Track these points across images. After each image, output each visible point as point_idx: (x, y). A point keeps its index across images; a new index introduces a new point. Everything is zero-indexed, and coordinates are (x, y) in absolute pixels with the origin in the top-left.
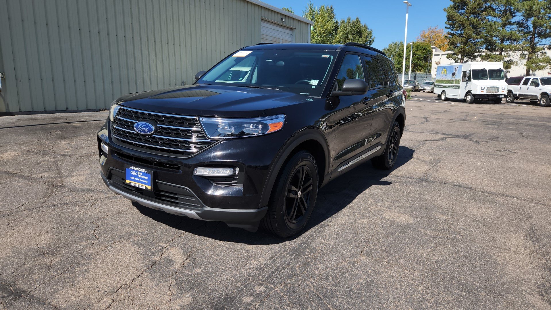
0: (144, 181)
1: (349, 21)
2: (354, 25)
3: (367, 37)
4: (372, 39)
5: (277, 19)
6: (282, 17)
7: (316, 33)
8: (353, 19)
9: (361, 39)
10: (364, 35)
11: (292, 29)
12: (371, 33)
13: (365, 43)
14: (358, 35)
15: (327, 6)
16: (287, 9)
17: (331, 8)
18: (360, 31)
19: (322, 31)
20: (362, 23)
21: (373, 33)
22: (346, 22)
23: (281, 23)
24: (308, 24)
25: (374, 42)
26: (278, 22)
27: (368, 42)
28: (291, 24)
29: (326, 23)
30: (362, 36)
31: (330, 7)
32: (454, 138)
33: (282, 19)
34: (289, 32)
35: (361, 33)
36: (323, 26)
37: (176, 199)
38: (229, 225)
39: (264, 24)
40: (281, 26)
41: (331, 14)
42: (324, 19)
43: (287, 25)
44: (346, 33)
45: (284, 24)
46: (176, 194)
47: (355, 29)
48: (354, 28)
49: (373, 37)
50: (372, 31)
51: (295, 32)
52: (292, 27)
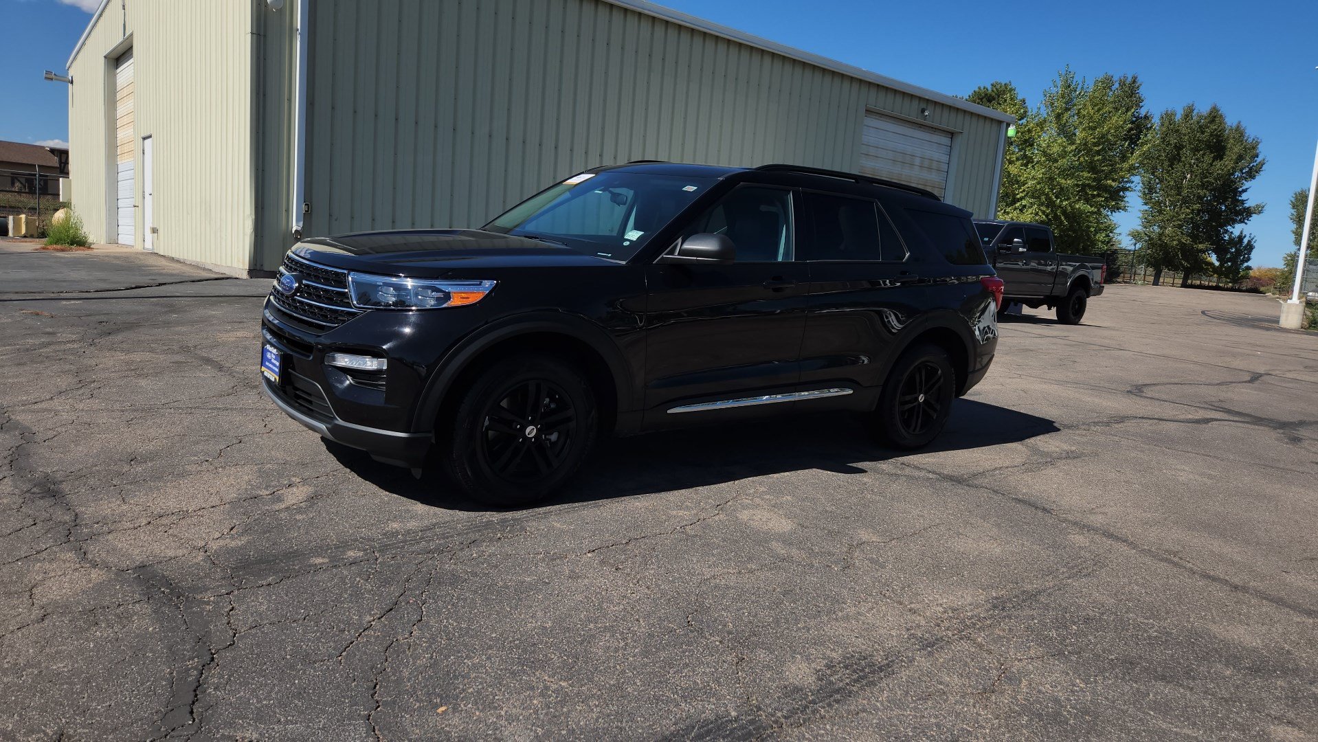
0: (274, 368)
1: (1188, 115)
2: (1200, 127)
3: (1240, 158)
4: (1255, 164)
5: (910, 110)
6: (923, 105)
7: (1073, 143)
8: (1203, 109)
9: (1218, 164)
10: (1233, 150)
11: (952, 135)
12: (1254, 148)
13: (1233, 174)
14: (1212, 152)
15: (1122, 78)
16: (1003, 84)
17: (1134, 82)
18: (1219, 142)
19: (1091, 140)
20: (1230, 121)
21: (1261, 148)
22: (1178, 117)
23: (920, 120)
24: (1000, 122)
25: (1261, 173)
26: (913, 118)
27: (1244, 171)
28: (948, 121)
29: (1104, 119)
30: (1224, 154)
31: (1130, 80)
32: (1248, 423)
33: (923, 111)
34: (945, 140)
35: (1224, 148)
36: (1094, 129)
37: (311, 402)
38: (374, 457)
39: (872, 122)
40: (921, 126)
41: (1131, 97)
42: (1099, 110)
43: (935, 125)
44: (1176, 146)
45: (928, 122)
46: (310, 395)
47: (1205, 137)
48: (1203, 133)
49: (1259, 160)
50: (1258, 143)
51: (958, 140)
52: (951, 129)
